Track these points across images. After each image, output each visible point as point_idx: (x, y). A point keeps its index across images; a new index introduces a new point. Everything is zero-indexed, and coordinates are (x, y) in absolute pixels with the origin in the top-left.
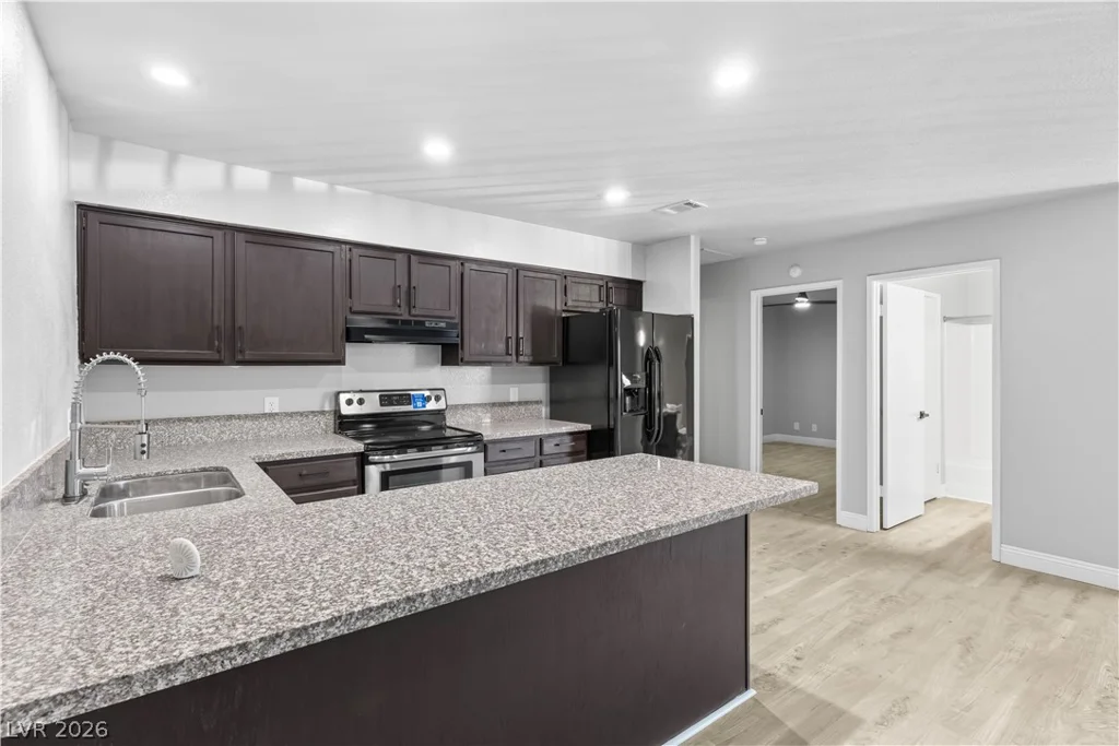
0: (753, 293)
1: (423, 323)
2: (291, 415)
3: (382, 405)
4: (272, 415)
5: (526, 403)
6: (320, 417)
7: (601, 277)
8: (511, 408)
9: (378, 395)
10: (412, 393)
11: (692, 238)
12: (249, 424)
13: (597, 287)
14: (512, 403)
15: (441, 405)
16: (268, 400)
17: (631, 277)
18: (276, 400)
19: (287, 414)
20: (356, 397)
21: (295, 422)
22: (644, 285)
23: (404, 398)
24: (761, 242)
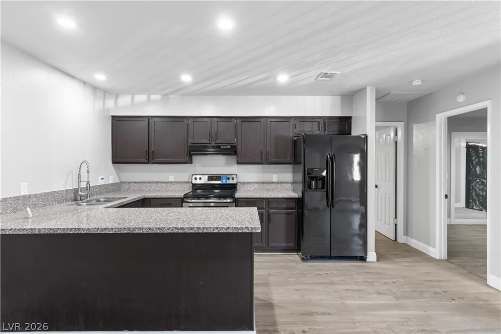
0: (437, 115)
1: (220, 146)
2: (177, 182)
3: (208, 180)
4: (171, 182)
5: (282, 183)
6: (187, 184)
7: (320, 117)
8: (273, 185)
9: (207, 176)
10: (221, 176)
11: (368, 89)
12: (164, 185)
13: (317, 123)
14: (274, 183)
15: (234, 182)
16: (170, 177)
17: (340, 115)
18: (173, 177)
19: (176, 182)
20: (198, 177)
21: (178, 185)
22: (352, 118)
23: (218, 178)
24: (417, 83)
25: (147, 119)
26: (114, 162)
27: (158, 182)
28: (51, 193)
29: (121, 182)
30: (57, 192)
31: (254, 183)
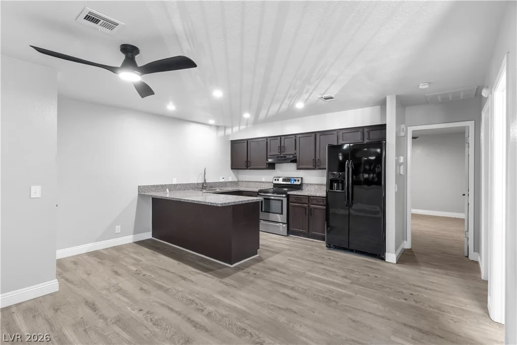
2: (267, 182)
3: (283, 181)
4: (263, 182)
6: (272, 183)
9: (282, 178)
10: (291, 178)
12: (259, 184)
13: (359, 133)
15: (299, 183)
17: (380, 124)
19: (265, 182)
20: (277, 179)
21: (267, 184)
23: (289, 179)
25: (246, 142)
26: (232, 169)
27: (256, 182)
28: (188, 184)
29: (239, 181)
30: (192, 184)
31: (315, 184)
